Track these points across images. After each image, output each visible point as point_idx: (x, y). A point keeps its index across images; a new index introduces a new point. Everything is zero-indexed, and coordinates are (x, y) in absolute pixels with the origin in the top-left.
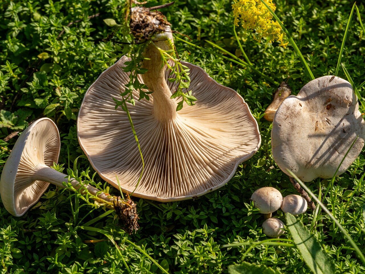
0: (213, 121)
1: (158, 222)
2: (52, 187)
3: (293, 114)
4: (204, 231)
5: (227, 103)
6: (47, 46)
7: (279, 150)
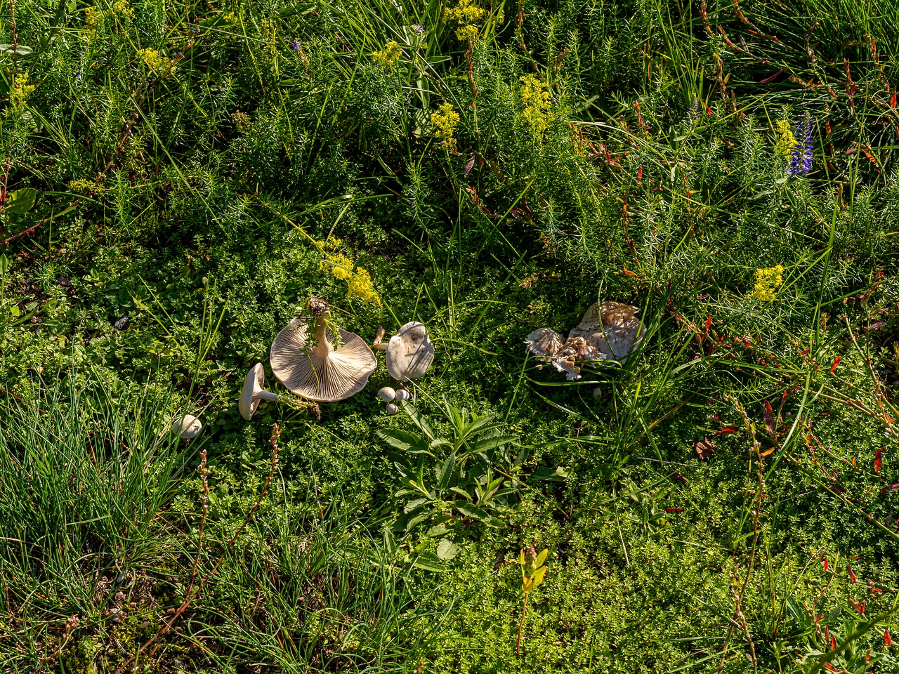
0: (347, 353)
1: (328, 414)
2: (263, 401)
3: (396, 346)
4: (355, 415)
5: (352, 342)
6: (235, 318)
7: (391, 366)
